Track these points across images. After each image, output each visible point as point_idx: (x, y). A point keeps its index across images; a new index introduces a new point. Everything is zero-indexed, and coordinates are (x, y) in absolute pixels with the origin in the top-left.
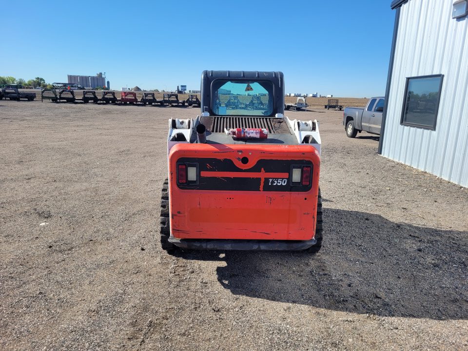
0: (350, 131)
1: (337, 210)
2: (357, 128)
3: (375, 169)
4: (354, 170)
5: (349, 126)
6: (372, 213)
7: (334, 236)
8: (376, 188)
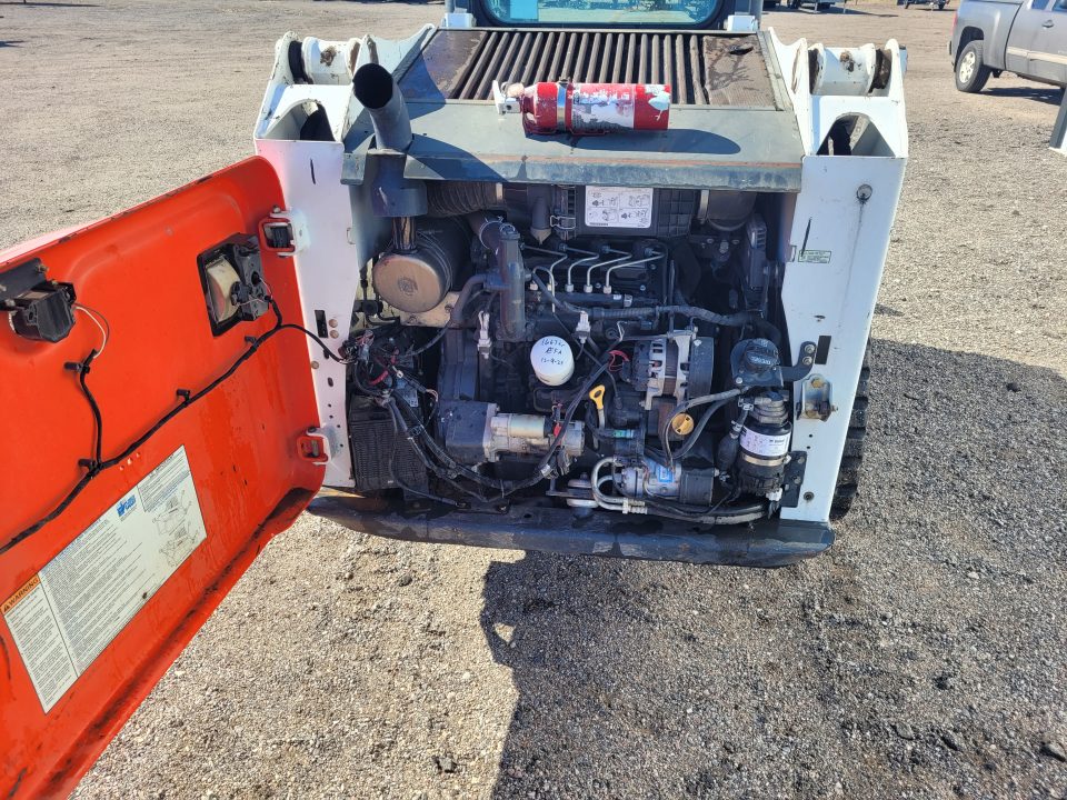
0: (967, 71)
1: (914, 347)
2: (990, 62)
3: (1038, 199)
4: (973, 200)
5: (968, 57)
6: (1028, 361)
7: (898, 455)
8: (1041, 266)
